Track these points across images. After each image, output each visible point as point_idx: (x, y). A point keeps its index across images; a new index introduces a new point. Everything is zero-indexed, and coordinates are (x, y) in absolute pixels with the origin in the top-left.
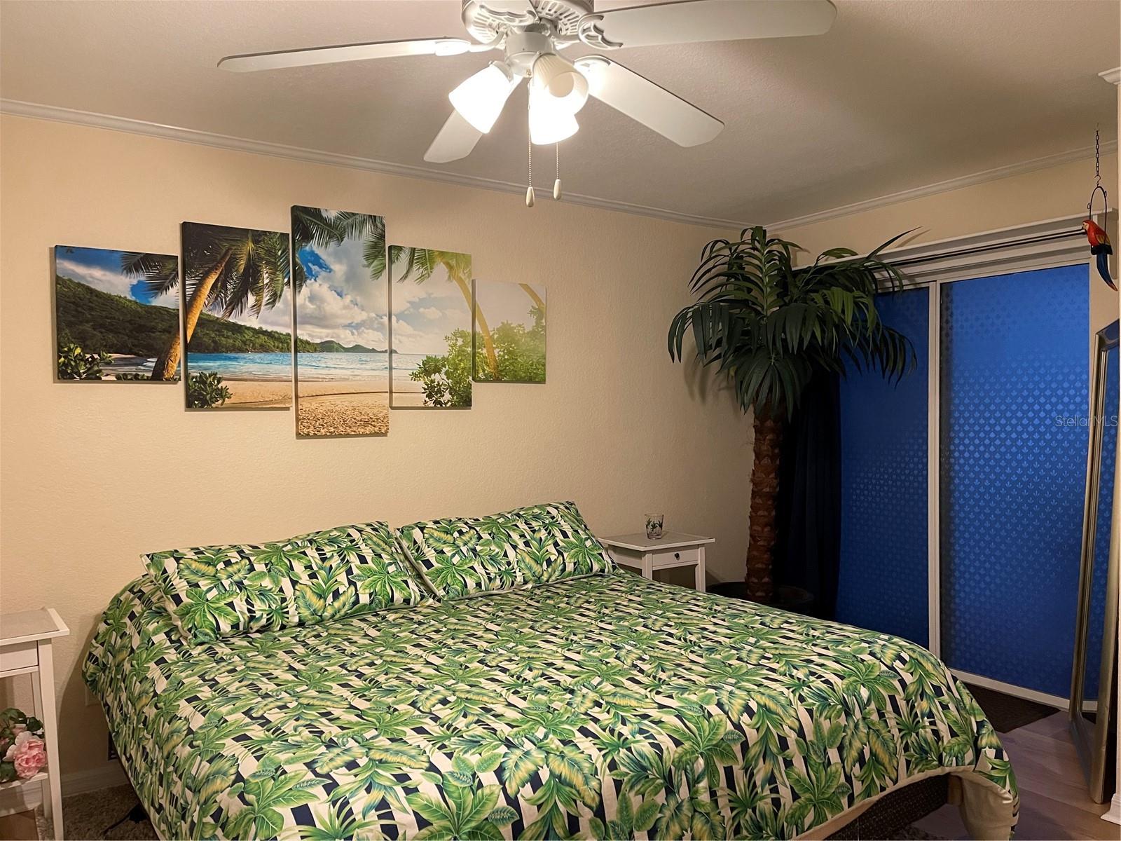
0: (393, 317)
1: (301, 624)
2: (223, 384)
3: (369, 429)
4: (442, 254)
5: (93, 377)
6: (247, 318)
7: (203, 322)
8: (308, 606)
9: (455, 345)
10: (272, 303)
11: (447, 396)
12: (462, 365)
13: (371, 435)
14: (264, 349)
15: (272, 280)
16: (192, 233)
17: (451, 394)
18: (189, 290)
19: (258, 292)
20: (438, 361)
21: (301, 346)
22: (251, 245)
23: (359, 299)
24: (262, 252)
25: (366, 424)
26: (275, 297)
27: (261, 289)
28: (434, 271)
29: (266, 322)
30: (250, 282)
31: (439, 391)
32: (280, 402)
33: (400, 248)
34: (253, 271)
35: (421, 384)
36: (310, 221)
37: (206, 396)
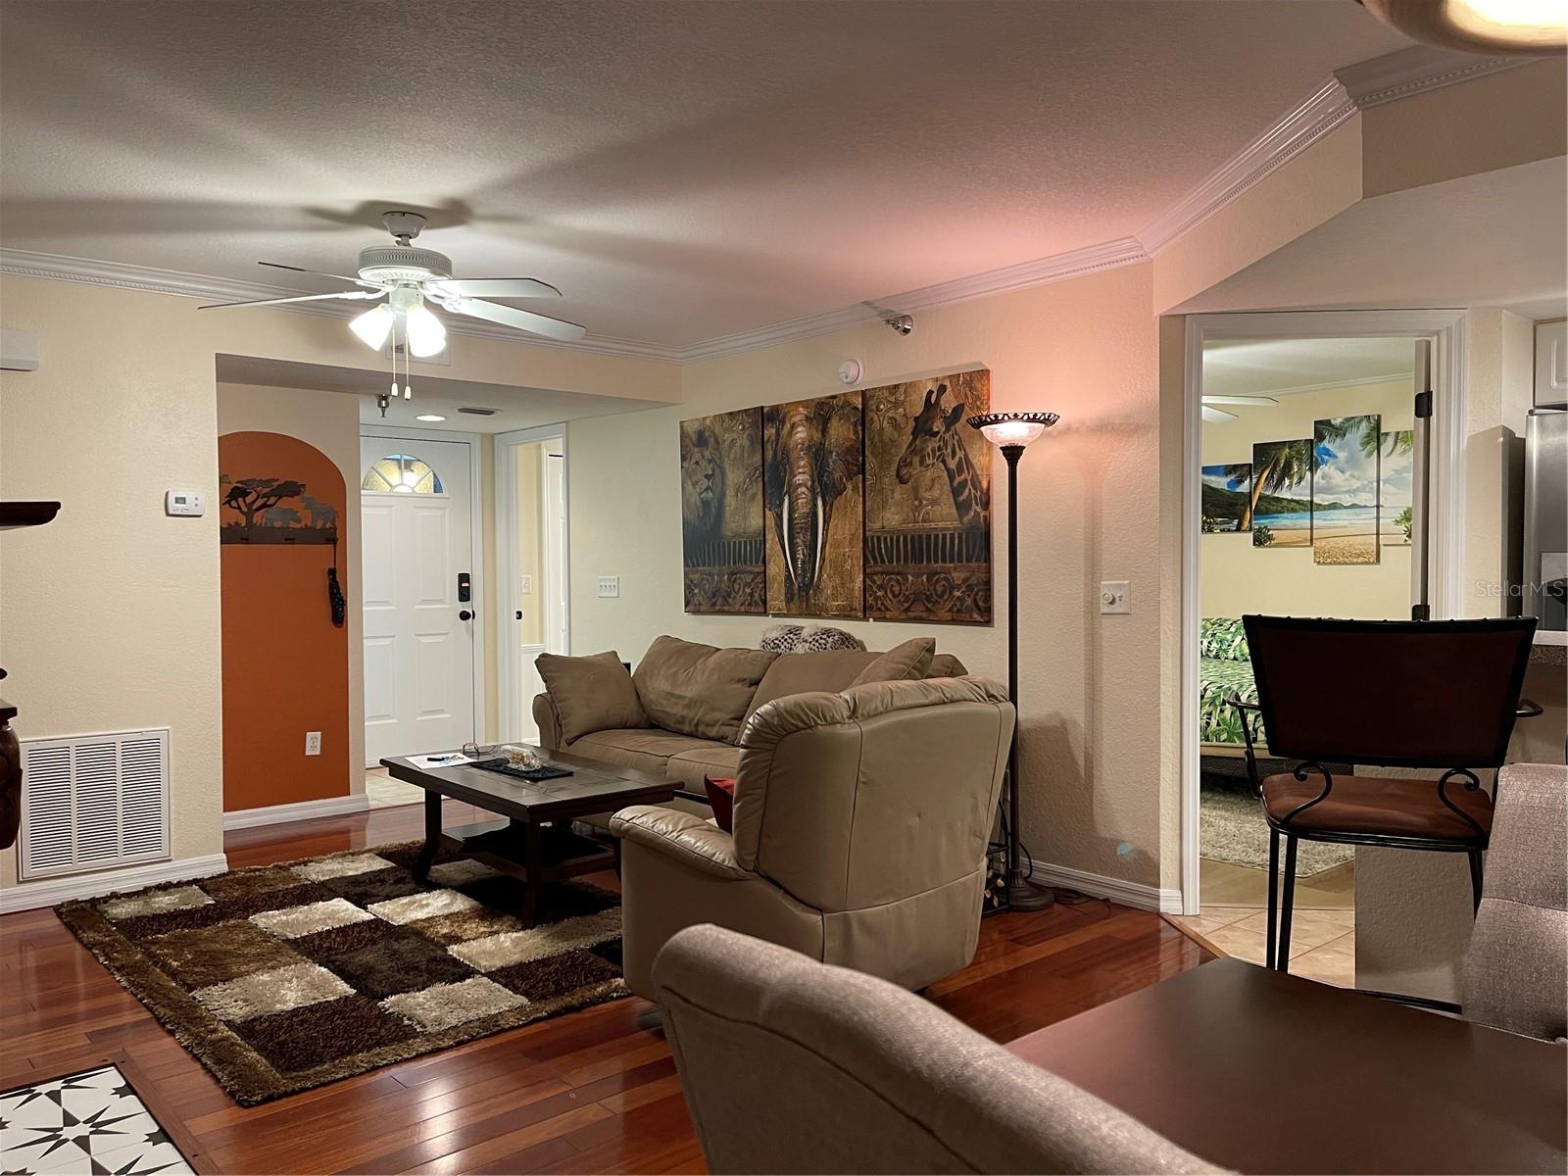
0: (1381, 483)
1: (1235, 659)
2: (1270, 533)
3: (1360, 560)
5: (1210, 531)
6: (1284, 494)
7: (1260, 498)
8: (1241, 651)
10: (1299, 483)
13: (1362, 563)
14: (1293, 510)
15: (1299, 469)
16: (1261, 450)
18: (1254, 481)
19: (1291, 477)
21: (1312, 507)
22: (1288, 450)
23: (1356, 473)
24: (1293, 453)
25: (1359, 556)
26: (1301, 479)
27: (1293, 475)
29: (1294, 495)
30: (1286, 472)
32: (1302, 542)
33: (1387, 434)
34: (1288, 466)
35: (1402, 528)
36: (1323, 428)
37: (1259, 541)
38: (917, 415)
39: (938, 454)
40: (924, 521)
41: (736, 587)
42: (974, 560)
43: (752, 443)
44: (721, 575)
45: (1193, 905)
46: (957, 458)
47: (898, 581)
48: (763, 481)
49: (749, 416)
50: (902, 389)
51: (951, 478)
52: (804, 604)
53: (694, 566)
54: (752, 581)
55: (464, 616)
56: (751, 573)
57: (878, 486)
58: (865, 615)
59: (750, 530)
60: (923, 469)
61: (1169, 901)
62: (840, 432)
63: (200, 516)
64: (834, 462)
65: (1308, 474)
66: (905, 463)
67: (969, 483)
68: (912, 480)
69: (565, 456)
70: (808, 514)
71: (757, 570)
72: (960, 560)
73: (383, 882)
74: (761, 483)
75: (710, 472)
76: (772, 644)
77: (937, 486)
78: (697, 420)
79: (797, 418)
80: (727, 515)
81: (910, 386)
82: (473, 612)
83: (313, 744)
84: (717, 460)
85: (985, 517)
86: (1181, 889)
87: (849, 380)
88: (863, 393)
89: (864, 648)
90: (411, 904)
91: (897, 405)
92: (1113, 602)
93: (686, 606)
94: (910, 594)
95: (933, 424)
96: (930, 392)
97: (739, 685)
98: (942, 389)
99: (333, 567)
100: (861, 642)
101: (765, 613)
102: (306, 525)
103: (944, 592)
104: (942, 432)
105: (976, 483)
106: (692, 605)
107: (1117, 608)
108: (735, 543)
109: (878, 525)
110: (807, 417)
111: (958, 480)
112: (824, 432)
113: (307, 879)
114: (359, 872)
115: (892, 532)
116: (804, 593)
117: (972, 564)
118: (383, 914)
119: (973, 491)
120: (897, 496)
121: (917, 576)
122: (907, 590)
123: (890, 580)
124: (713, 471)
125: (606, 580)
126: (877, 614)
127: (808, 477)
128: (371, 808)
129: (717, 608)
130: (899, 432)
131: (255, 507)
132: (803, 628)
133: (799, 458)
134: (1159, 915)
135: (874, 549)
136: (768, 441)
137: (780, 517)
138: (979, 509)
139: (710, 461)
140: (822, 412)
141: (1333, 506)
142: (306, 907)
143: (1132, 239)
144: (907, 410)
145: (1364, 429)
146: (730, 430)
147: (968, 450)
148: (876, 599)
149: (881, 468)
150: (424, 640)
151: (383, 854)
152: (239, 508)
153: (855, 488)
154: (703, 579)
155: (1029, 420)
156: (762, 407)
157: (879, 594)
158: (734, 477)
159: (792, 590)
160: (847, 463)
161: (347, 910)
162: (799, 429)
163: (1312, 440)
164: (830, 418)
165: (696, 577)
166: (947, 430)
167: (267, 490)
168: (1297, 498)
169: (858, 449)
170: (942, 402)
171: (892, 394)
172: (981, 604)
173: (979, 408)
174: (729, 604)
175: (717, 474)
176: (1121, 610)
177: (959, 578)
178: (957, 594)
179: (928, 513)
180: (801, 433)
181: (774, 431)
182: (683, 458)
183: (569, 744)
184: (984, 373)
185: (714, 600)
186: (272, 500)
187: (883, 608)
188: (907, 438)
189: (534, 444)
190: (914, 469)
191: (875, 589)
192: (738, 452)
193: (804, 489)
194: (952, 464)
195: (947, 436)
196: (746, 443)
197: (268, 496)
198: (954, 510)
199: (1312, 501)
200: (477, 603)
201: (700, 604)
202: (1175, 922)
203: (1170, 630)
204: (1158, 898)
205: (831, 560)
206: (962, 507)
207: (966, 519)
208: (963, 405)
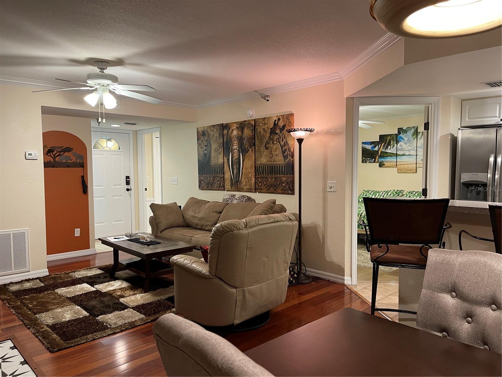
0: (418, 148)
2: (384, 163)
3: (411, 172)
5: (366, 162)
6: (388, 151)
7: (381, 152)
10: (393, 147)
13: (411, 173)
14: (391, 156)
15: (393, 143)
16: (381, 137)
18: (379, 147)
19: (390, 146)
21: (397, 155)
22: (390, 137)
23: (410, 145)
24: (391, 138)
25: (410, 170)
26: (393, 146)
29: (391, 151)
30: (389, 144)
32: (394, 166)
33: (420, 132)
34: (390, 142)
36: (400, 130)
37: (381, 165)
38: (271, 127)
39: (278, 140)
40: (273, 161)
41: (215, 182)
42: (289, 174)
43: (220, 135)
44: (210, 178)
45: (355, 282)
46: (284, 142)
47: (265, 180)
48: (223, 147)
49: (218, 126)
50: (267, 119)
51: (282, 148)
52: (236, 187)
53: (201, 175)
54: (220, 179)
55: (128, 190)
56: (220, 177)
57: (259, 150)
58: (255, 191)
59: (219, 163)
60: (273, 145)
61: (347, 281)
62: (247, 132)
63: (37, 160)
64: (246, 142)
65: (396, 145)
66: (267, 143)
67: (287, 149)
68: (270, 148)
69: (160, 137)
70: (238, 158)
71: (221, 176)
72: (284, 174)
73: (99, 278)
74: (223, 148)
75: (206, 144)
76: (226, 200)
77: (277, 150)
78: (202, 127)
79: (234, 128)
80: (212, 159)
81: (269, 118)
82: (131, 188)
83: (77, 232)
84: (209, 141)
85: (292, 160)
86: (351, 277)
87: (250, 116)
88: (255, 120)
89: (255, 202)
90: (108, 285)
91: (265, 124)
92: (331, 188)
93: (199, 187)
94: (269, 185)
95: (276, 130)
96: (275, 120)
97: (215, 213)
98: (279, 119)
99: (83, 175)
100: (254, 200)
101: (224, 190)
102: (74, 161)
103: (279, 185)
104: (279, 133)
105: (289, 150)
106: (201, 187)
107: (332, 190)
108: (214, 167)
109: (259, 163)
110: (237, 127)
111: (284, 148)
112: (242, 132)
113: (75, 277)
114: (92, 275)
115: (264, 165)
116: (236, 184)
117: (288, 176)
118: (99, 289)
119: (288, 152)
120: (265, 153)
121: (271, 179)
122: (268, 183)
123: (263, 180)
124: (207, 144)
125: (173, 179)
126: (259, 191)
127: (237, 147)
128: (97, 253)
129: (209, 188)
130: (265, 133)
131: (56, 155)
132: (236, 195)
133: (235, 141)
134: (344, 285)
135: (258, 170)
136: (225, 135)
137: (229, 159)
138: (290, 158)
139: (206, 141)
140: (242, 126)
141: (403, 155)
142: (74, 286)
143: (337, 73)
144: (268, 126)
145: (413, 130)
146: (213, 131)
147: (287, 139)
148: (259, 186)
149: (260, 144)
150: (115, 198)
151: (100, 268)
152: (51, 156)
153: (252, 151)
154: (204, 179)
155: (305, 131)
156: (223, 124)
157: (260, 184)
158: (214, 146)
159: (233, 182)
160: (249, 142)
161: (87, 287)
162: (235, 131)
163: (397, 134)
164: (244, 128)
165: (202, 178)
166: (281, 133)
167: (60, 150)
168: (392, 152)
169: (253, 138)
170: (279, 124)
171: (264, 121)
172: (291, 188)
173: (290, 126)
174: (213, 187)
175: (209, 145)
176: (333, 190)
177: (284, 180)
178: (284, 185)
179: (275, 159)
180: (235, 133)
181: (226, 131)
182: (198, 140)
183: (161, 232)
184: (292, 115)
185: (208, 186)
186: (62, 153)
187: (261, 189)
188: (268, 135)
189: (150, 134)
190: (271, 145)
191: (258, 183)
192: (215, 138)
193: (236, 150)
194: (282, 144)
195: (281, 135)
196: (218, 135)
197: (60, 152)
198: (283, 158)
199: (397, 153)
200: (132, 185)
201: (204, 187)
202: (349, 287)
203: (348, 197)
204: (344, 280)
205: (245, 173)
206: (285, 157)
207: (286, 161)
208: (285, 124)
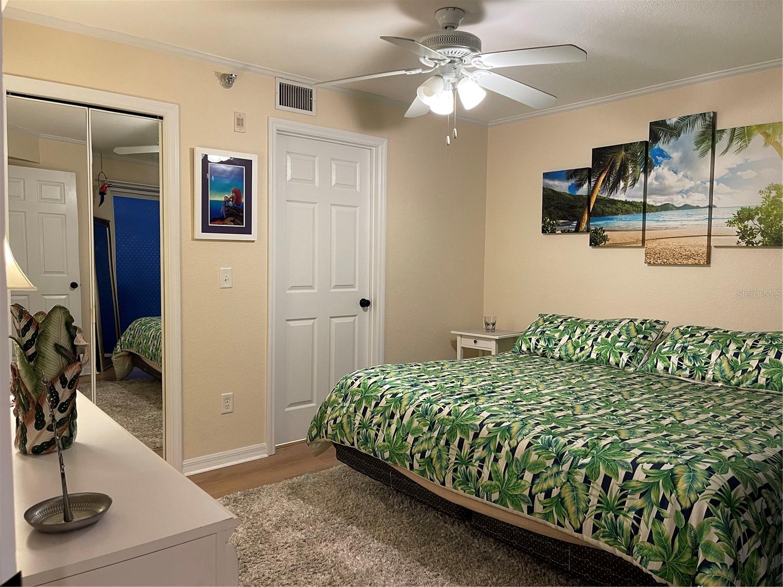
0: (714, 182)
2: (605, 233)
3: (690, 261)
4: (759, 127)
5: (553, 232)
6: (620, 196)
7: (598, 200)
8: (566, 351)
9: (769, 196)
10: (633, 185)
11: (759, 238)
12: (775, 212)
13: (692, 265)
14: (627, 212)
15: (634, 171)
16: (598, 154)
17: (762, 235)
18: (593, 184)
19: (625, 180)
20: (752, 210)
21: (644, 209)
22: (623, 153)
24: (629, 156)
25: (689, 257)
26: (635, 180)
27: (628, 177)
28: (751, 142)
29: (629, 197)
30: (622, 174)
31: (752, 234)
32: (634, 243)
33: (723, 131)
34: (624, 168)
35: (735, 229)
36: (658, 129)
37: (597, 240)
65: (642, 176)
141: (666, 207)
145: (699, 127)
163: (646, 142)
168: (630, 200)
199: (645, 203)
